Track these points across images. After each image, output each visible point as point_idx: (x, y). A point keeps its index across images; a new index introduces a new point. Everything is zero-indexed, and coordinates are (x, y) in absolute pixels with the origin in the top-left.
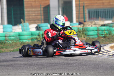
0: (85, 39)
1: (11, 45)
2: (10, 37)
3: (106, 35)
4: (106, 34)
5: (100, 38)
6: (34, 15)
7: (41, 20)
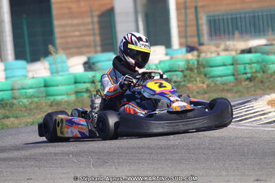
0: (205, 86)
1: (28, 109)
2: (25, 91)
3: (254, 75)
4: (254, 71)
5: (241, 82)
6: (77, 33)
7: (95, 46)
